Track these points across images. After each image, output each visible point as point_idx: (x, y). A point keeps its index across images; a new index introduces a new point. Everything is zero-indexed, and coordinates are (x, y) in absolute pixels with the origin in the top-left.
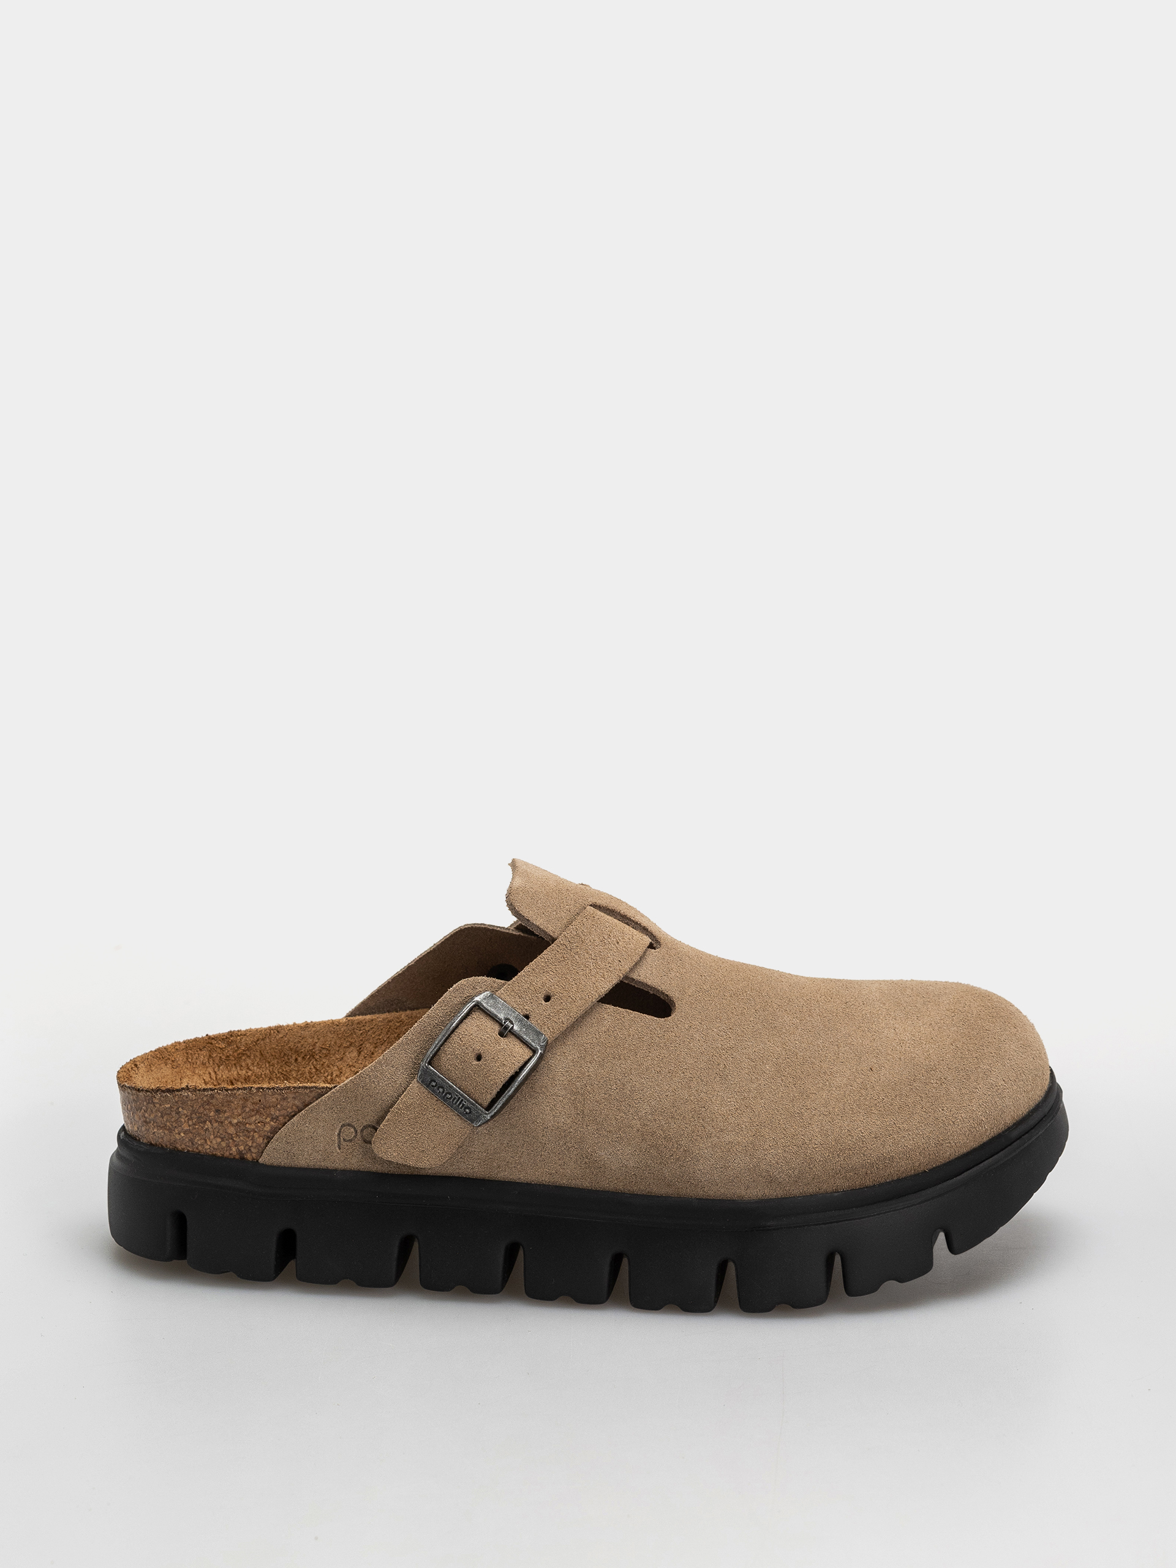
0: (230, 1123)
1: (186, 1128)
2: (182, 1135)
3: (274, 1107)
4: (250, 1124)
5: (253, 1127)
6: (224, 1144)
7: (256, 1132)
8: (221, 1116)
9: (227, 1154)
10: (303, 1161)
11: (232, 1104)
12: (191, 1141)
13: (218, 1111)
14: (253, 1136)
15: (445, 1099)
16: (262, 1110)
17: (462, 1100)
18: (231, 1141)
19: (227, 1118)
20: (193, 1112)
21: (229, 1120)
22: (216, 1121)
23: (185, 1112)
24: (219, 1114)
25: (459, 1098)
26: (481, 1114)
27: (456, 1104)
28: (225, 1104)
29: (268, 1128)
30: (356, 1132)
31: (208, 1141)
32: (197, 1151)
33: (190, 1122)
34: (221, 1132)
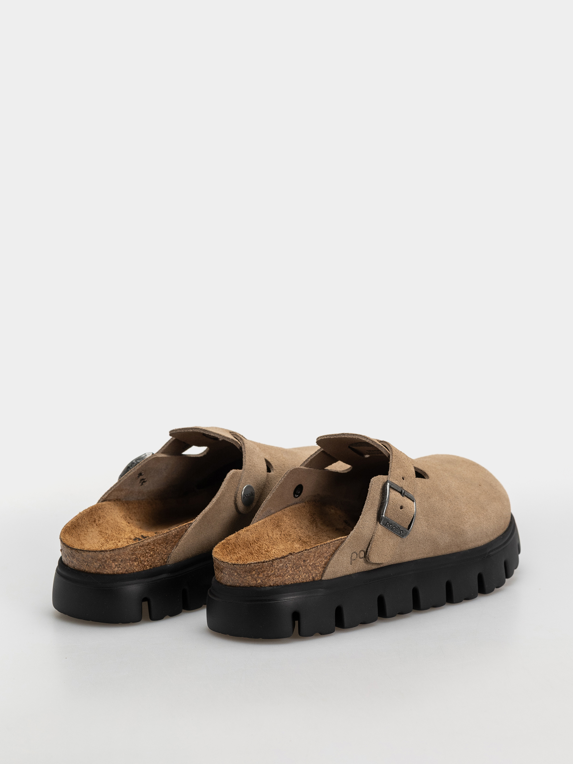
0: (310, 565)
1: (291, 572)
2: (289, 577)
3: (326, 553)
4: (317, 563)
5: (318, 564)
6: (307, 576)
7: (319, 566)
8: (306, 563)
9: (308, 580)
10: (339, 575)
11: (310, 556)
12: (293, 578)
13: (304, 561)
14: (318, 568)
15: (392, 529)
16: (321, 555)
17: (400, 528)
18: (310, 573)
19: (308, 563)
20: (294, 564)
21: (309, 564)
22: (304, 566)
23: (290, 565)
24: (305, 562)
25: (399, 527)
26: (407, 532)
27: (397, 530)
28: (307, 557)
29: (324, 563)
30: (357, 555)
31: (300, 576)
32: (296, 582)
33: (293, 570)
34: (306, 570)
